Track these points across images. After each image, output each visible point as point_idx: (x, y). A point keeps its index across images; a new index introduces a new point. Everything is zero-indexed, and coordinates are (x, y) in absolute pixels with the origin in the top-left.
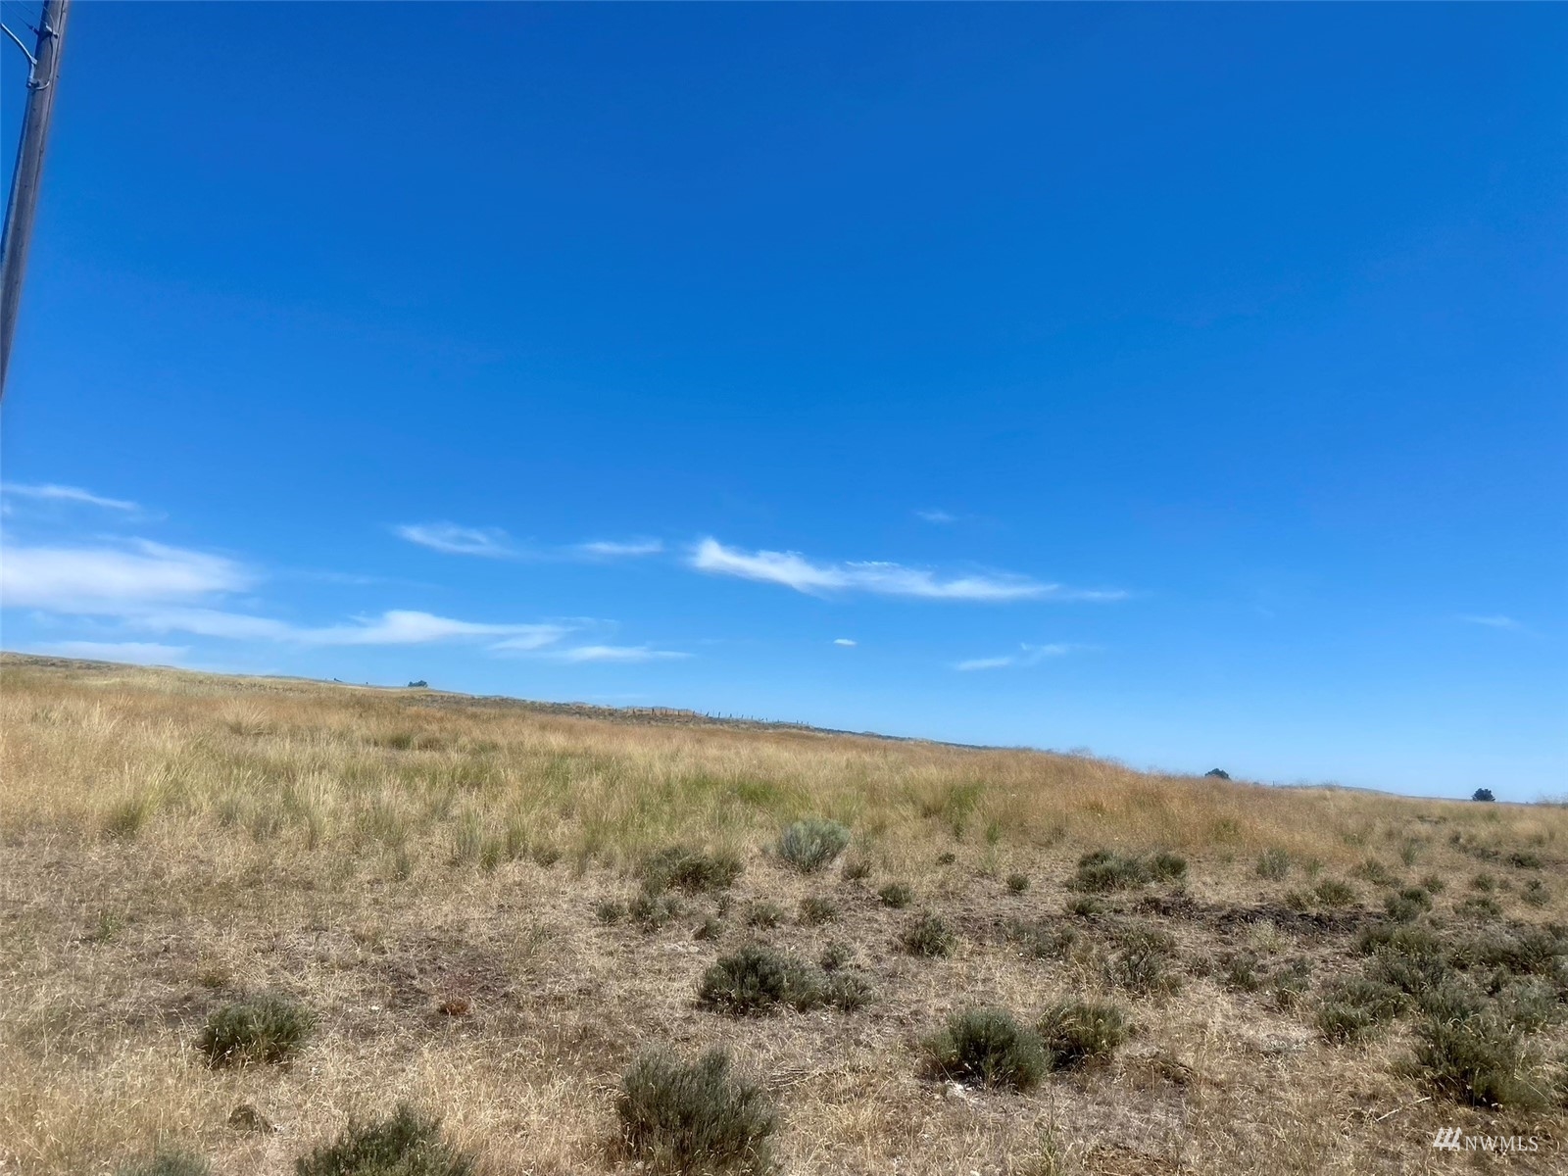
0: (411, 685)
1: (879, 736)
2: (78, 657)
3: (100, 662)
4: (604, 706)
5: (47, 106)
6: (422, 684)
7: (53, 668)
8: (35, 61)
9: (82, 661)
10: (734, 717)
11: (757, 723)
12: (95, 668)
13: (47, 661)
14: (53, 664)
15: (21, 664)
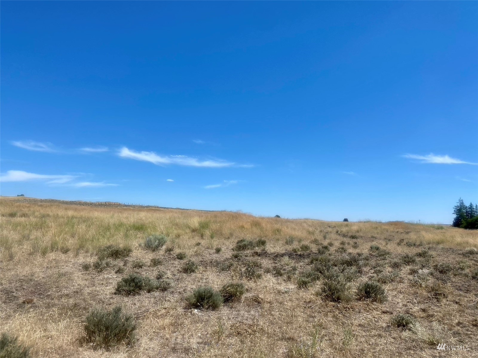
0: (18, 196)
1: (181, 209)
4: (88, 201)
6: (22, 195)
10: (133, 204)
11: (141, 206)
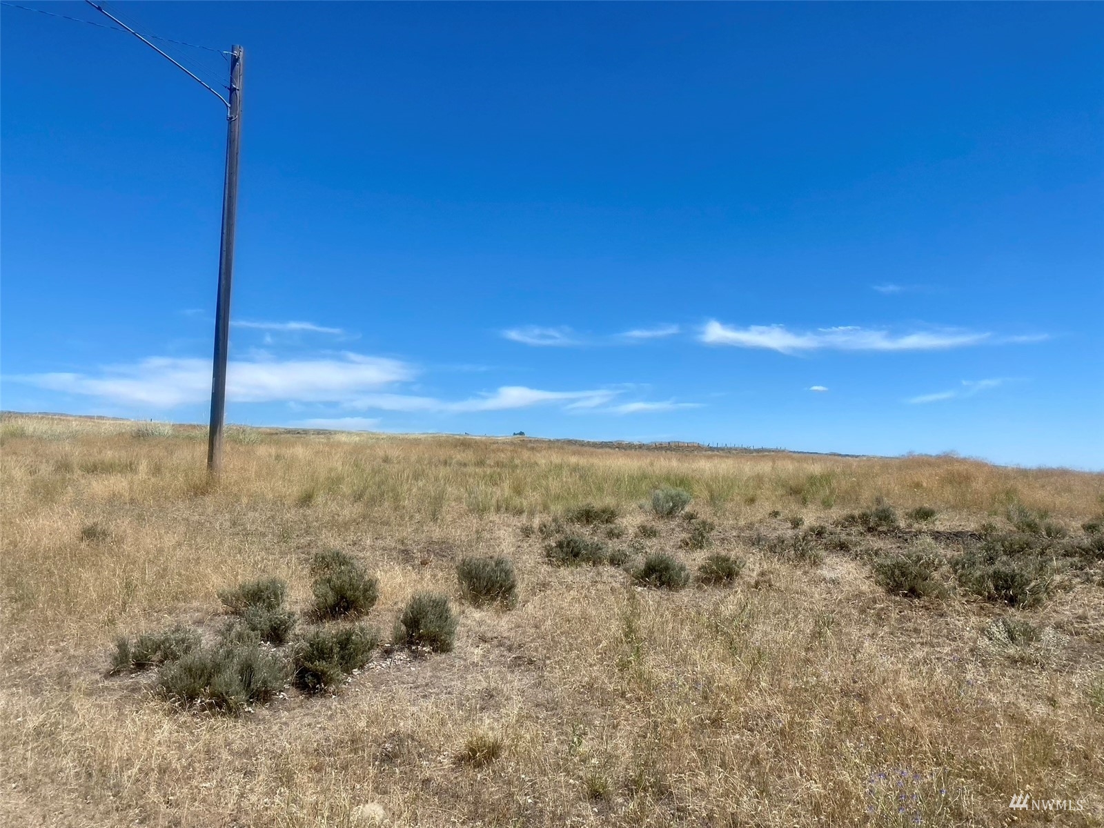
0: (515, 434)
2: (312, 428)
3: (326, 430)
4: (636, 443)
5: (238, 127)
6: (522, 433)
7: (298, 435)
8: (229, 105)
9: (314, 430)
10: (729, 446)
11: (745, 449)
12: (322, 434)
13: (295, 431)
14: (298, 433)
15: (281, 434)
